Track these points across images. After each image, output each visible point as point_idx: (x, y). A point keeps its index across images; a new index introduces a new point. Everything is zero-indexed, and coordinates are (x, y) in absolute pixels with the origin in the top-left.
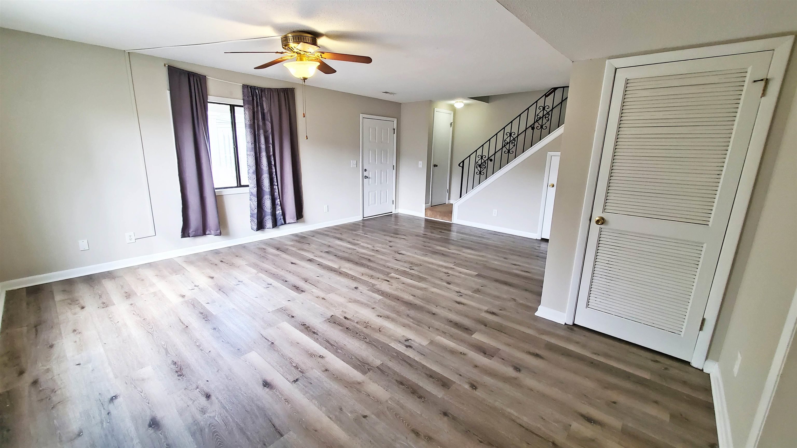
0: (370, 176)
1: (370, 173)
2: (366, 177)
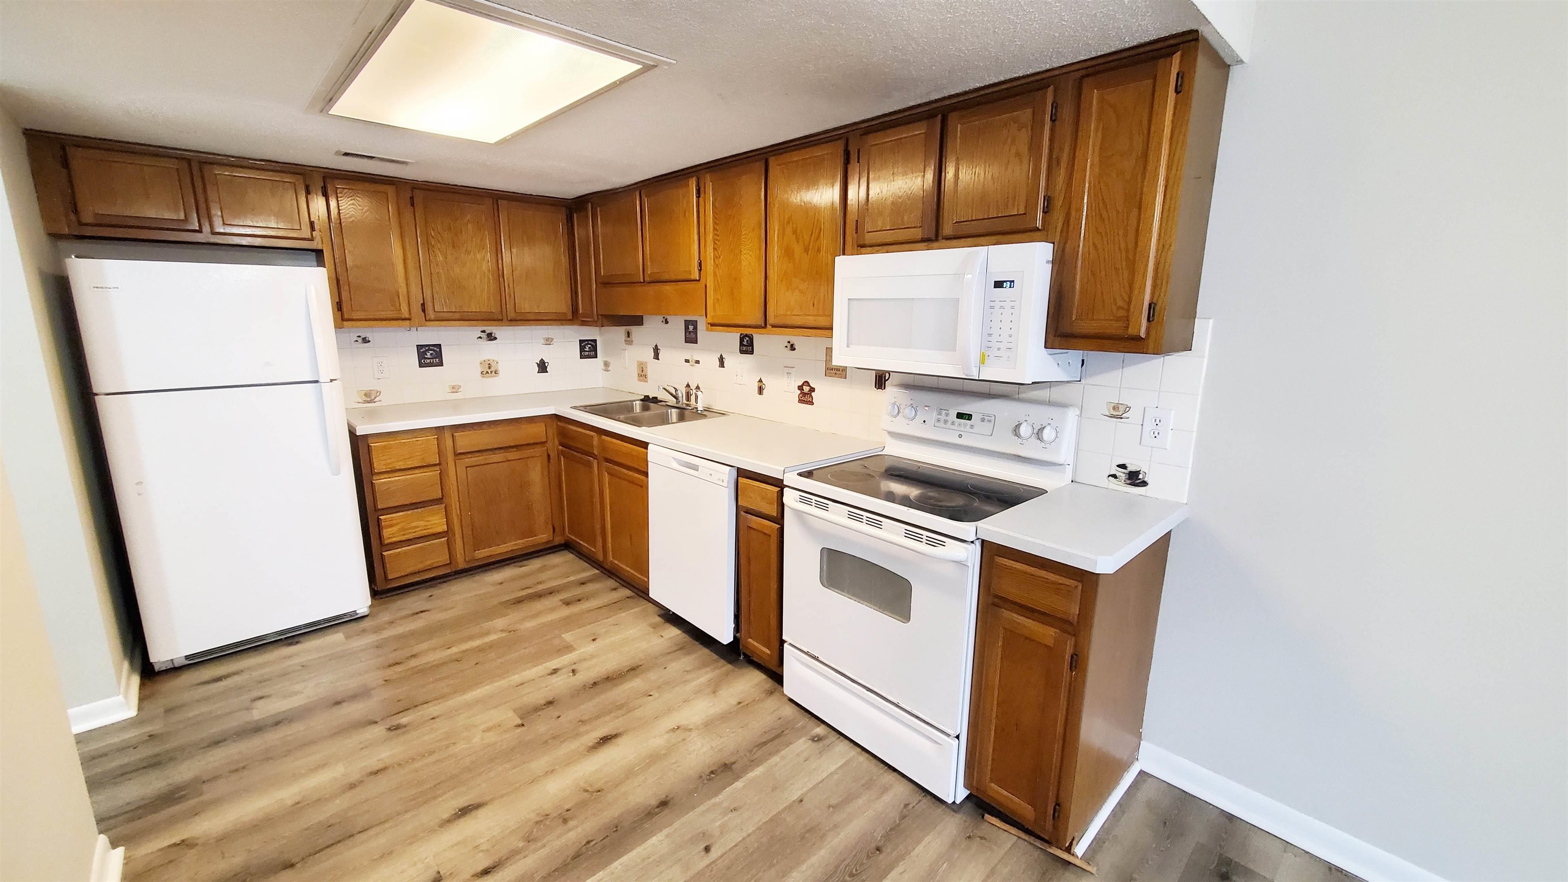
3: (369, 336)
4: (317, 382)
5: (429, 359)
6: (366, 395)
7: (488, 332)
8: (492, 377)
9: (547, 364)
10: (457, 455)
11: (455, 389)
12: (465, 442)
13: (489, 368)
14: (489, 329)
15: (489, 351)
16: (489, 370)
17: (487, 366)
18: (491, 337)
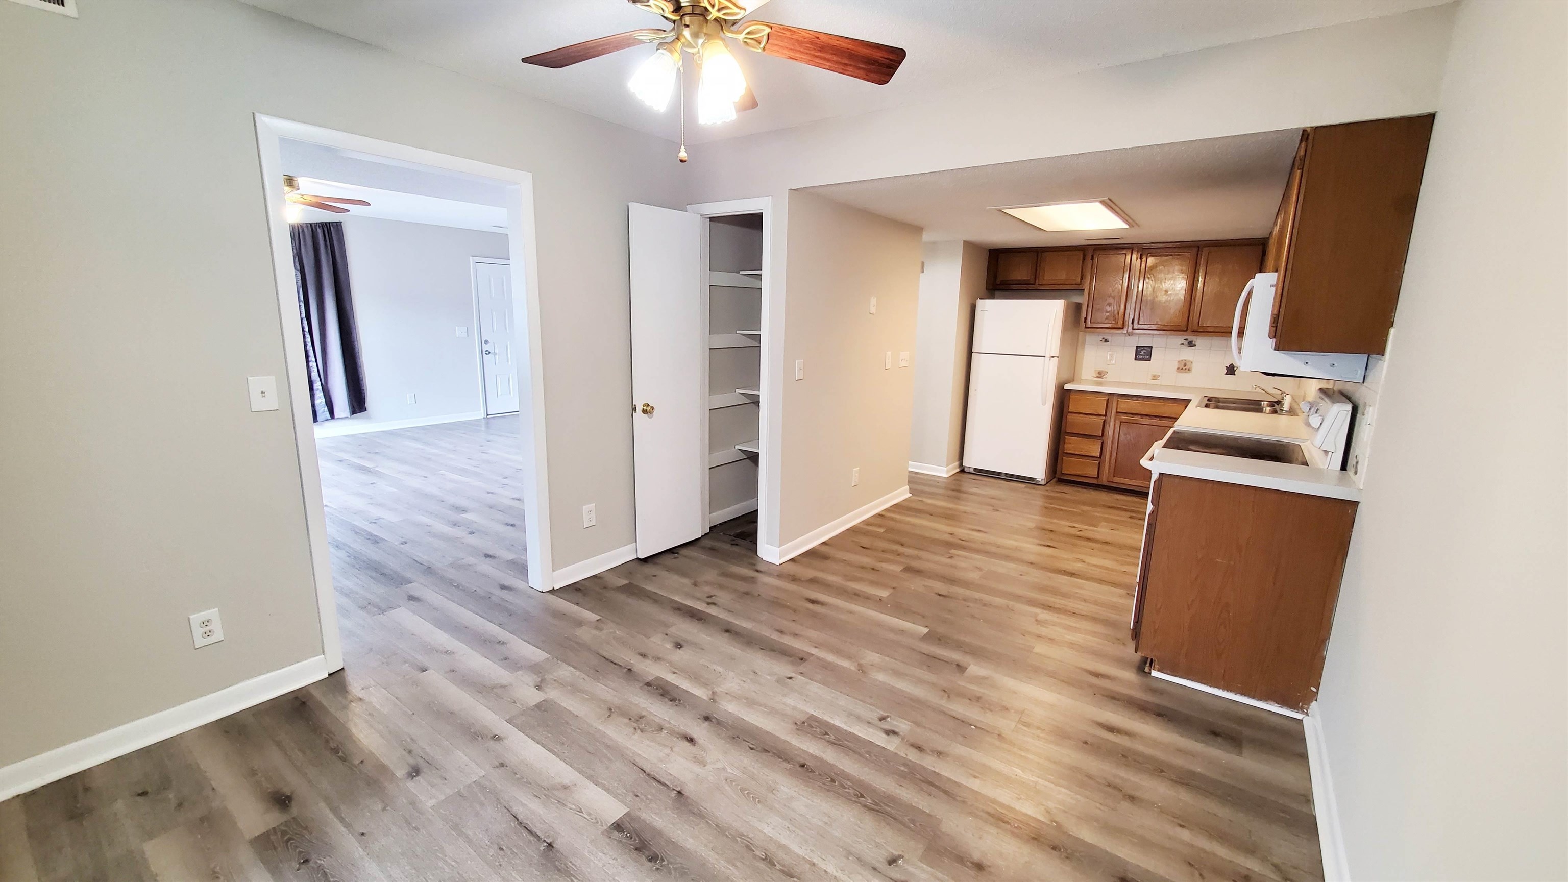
0: (497, 351)
1: (496, 346)
2: (488, 353)
3: (1109, 338)
4: (1044, 357)
5: (1142, 355)
6: (1099, 373)
7: (1190, 340)
8: (1186, 372)
9: (1235, 369)
10: (1117, 412)
11: (1155, 377)
12: (1124, 406)
13: (1185, 366)
14: (1190, 338)
15: (1187, 354)
16: (1184, 367)
17: (1183, 364)
18: (1191, 344)
